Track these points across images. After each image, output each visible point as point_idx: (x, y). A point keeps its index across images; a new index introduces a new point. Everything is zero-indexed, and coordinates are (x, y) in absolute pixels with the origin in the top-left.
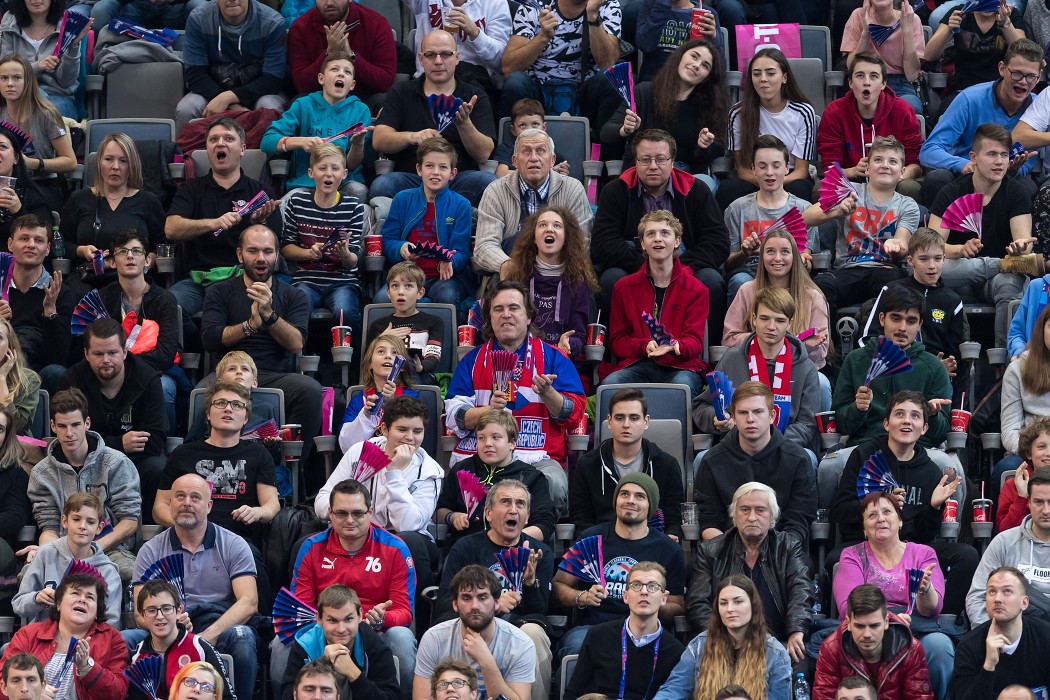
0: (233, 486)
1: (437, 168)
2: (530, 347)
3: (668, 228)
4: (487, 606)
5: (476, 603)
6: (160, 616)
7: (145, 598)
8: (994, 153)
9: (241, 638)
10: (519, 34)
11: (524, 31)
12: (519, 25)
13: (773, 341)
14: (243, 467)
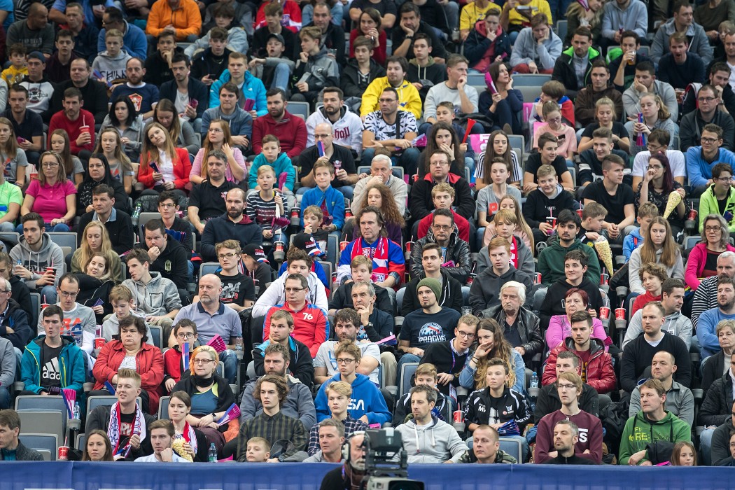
0: (231, 294)
1: (322, 175)
2: (381, 239)
3: (448, 194)
4: (351, 331)
5: (344, 330)
6: (186, 338)
7: (179, 328)
8: (618, 170)
9: (228, 356)
10: (368, 129)
11: (370, 128)
12: (368, 125)
13: (506, 235)
14: (238, 287)
